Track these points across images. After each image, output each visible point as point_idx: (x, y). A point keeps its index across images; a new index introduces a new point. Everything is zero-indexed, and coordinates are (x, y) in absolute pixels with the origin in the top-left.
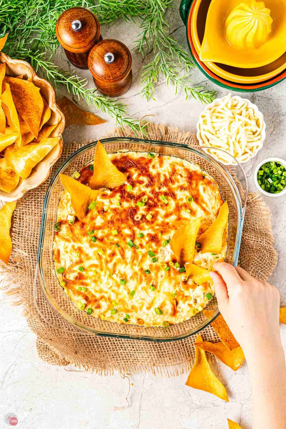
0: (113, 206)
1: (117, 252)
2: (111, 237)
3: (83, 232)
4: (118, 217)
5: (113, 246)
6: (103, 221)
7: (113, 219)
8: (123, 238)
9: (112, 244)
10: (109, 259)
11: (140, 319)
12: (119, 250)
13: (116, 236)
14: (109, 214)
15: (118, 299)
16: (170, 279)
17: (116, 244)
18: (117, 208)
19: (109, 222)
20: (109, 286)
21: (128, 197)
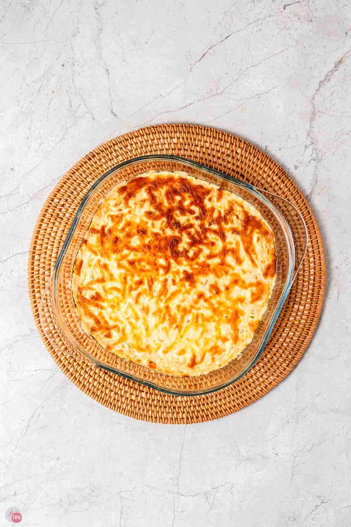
0: (155, 230)
2: (143, 263)
3: (115, 248)
6: (139, 243)
7: (150, 244)
8: (156, 267)
9: (142, 270)
11: (153, 362)
14: (148, 237)
15: (133, 333)
18: (158, 233)
19: (145, 246)
20: (127, 316)
21: (174, 224)
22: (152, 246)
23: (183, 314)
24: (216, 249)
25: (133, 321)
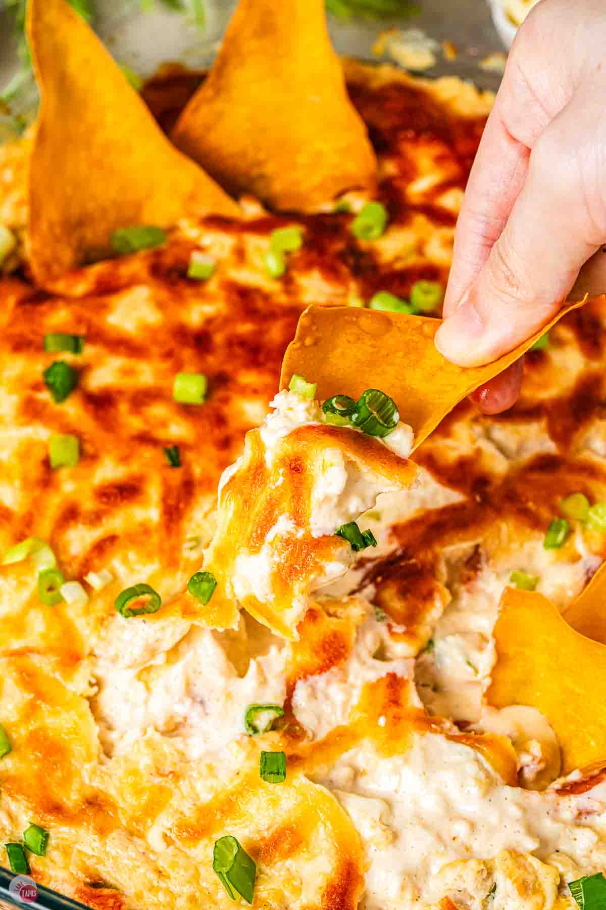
0: (245, 277)
1: (154, 491)
2: (158, 411)
3: (22, 328)
4: (245, 328)
5: (148, 454)
6: (153, 317)
7: (211, 328)
8: (219, 433)
9: (145, 439)
10: (88, 505)
11: (106, 885)
12: (166, 484)
13: (187, 410)
14: (204, 297)
15: (33, 726)
16: (397, 719)
17: (168, 452)
18: (258, 291)
19: (181, 334)
20: (16, 644)
21: (341, 256)
22: (219, 338)
23: (317, 661)
24: (544, 386)
25: (44, 665)
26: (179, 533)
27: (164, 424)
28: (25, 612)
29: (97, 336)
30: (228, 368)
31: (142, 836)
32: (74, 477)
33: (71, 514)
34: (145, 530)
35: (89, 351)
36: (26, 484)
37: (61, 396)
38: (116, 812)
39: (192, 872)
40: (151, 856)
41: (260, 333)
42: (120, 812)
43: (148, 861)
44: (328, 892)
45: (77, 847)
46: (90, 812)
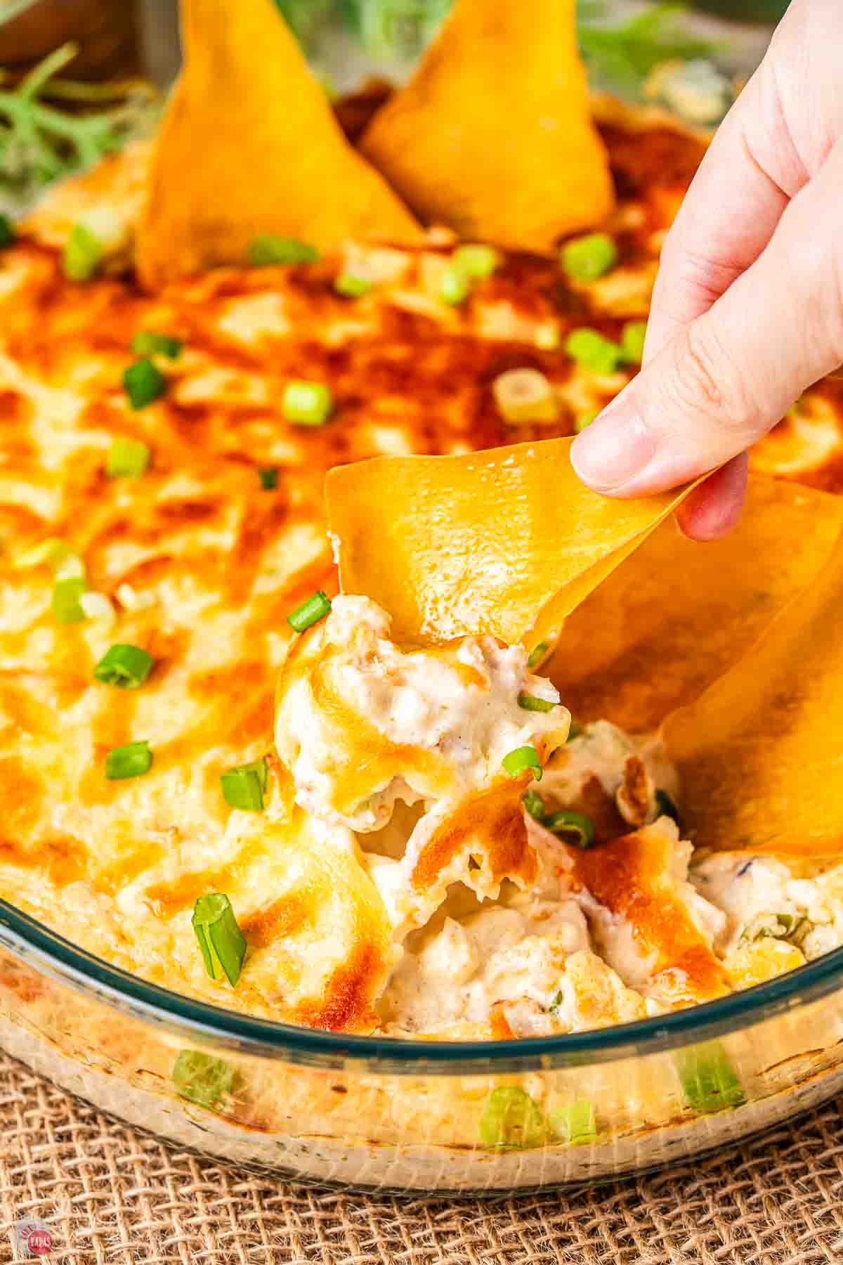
1: (233, 512)
4: (398, 352)
5: (236, 475)
10: (144, 520)
17: (262, 472)
26: (255, 564)
27: (266, 443)
28: (30, 630)
29: (201, 342)
30: (365, 392)
31: (111, 893)
32: (135, 490)
33: (119, 529)
34: (212, 555)
35: (189, 359)
36: (70, 490)
37: (140, 402)
38: (84, 862)
39: (165, 938)
40: (116, 917)
41: (415, 358)
42: (90, 861)
43: (110, 921)
44: (335, 981)
45: (23, 894)
46: (51, 857)
